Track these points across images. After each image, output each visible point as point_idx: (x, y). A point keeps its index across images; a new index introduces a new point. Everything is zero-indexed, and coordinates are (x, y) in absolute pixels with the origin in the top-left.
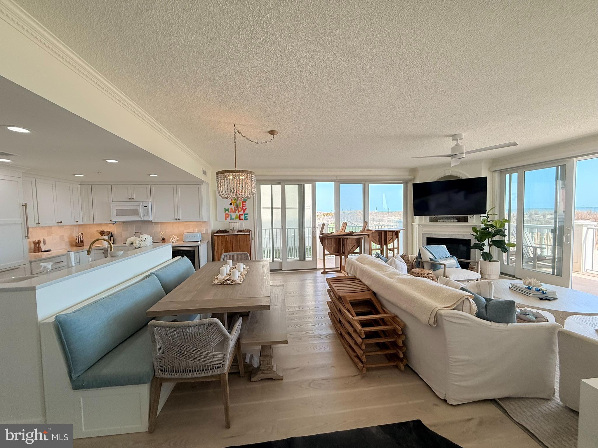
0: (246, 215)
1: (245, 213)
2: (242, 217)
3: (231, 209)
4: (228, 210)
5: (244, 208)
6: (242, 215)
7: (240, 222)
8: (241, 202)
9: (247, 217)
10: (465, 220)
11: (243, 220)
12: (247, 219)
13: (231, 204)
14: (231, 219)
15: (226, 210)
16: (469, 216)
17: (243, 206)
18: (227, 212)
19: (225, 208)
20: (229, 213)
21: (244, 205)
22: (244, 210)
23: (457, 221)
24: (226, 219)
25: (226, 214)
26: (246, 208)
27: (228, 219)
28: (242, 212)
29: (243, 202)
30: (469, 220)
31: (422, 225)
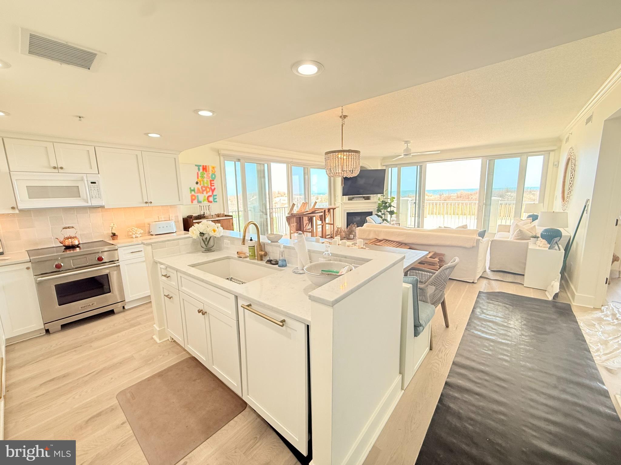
0: (215, 197)
1: (214, 194)
2: (211, 199)
3: (198, 189)
4: (194, 190)
5: (213, 188)
6: (210, 196)
7: (209, 204)
8: (209, 180)
9: (216, 199)
10: (368, 198)
11: (211, 202)
12: (216, 202)
13: (197, 183)
14: (199, 202)
15: (191, 191)
16: (371, 195)
17: (211, 185)
18: (193, 193)
19: (190, 188)
20: (196, 195)
21: (212, 185)
22: (213, 191)
23: (364, 199)
24: (192, 202)
25: (192, 196)
26: (215, 189)
27: (195, 202)
28: (210, 193)
29: (211, 181)
30: (371, 198)
31: (344, 203)
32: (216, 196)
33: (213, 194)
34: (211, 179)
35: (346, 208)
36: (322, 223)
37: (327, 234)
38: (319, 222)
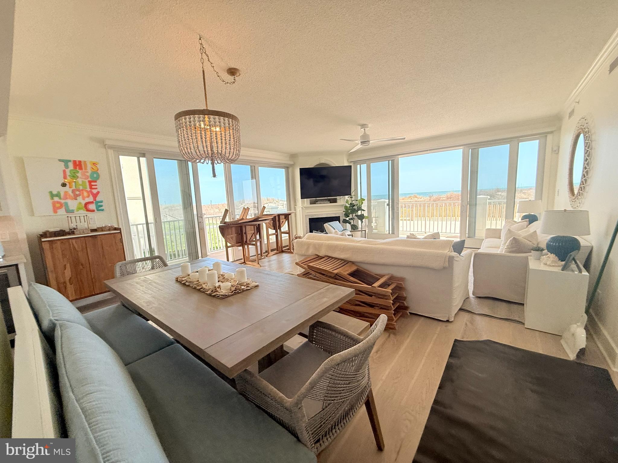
0: (99, 204)
1: (98, 199)
2: (92, 207)
3: (66, 193)
4: (58, 195)
5: (95, 191)
6: (91, 203)
7: (90, 214)
8: (87, 181)
9: (101, 206)
10: (335, 201)
11: (93, 211)
12: (103, 210)
13: (64, 185)
14: (68, 211)
15: (52, 195)
16: (338, 197)
17: (91, 188)
18: (56, 199)
19: (51, 193)
20: (63, 201)
21: (93, 187)
22: (95, 196)
23: (329, 202)
24: (55, 211)
25: (54, 204)
26: (98, 193)
27: (62, 211)
28: (91, 199)
29: (90, 182)
30: (338, 200)
31: (305, 207)
32: (101, 202)
33: (95, 200)
34: (90, 179)
35: (307, 213)
36: (276, 232)
37: (283, 245)
38: (272, 231)
